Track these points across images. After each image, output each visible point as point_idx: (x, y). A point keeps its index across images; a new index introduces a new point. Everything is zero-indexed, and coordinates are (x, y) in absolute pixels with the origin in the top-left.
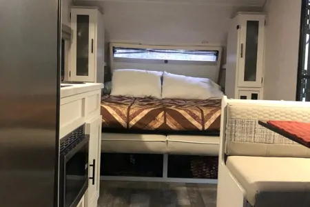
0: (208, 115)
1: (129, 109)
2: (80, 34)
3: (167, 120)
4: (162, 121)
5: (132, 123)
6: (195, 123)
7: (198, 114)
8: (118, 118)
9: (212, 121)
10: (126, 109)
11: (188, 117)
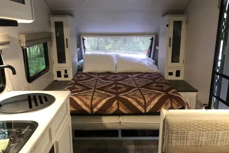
0: (149, 102)
1: (92, 100)
2: (58, 35)
3: (120, 106)
4: (116, 108)
5: (95, 110)
6: (140, 108)
7: (142, 101)
8: (84, 107)
9: (152, 106)
10: (90, 100)
11: (135, 103)
